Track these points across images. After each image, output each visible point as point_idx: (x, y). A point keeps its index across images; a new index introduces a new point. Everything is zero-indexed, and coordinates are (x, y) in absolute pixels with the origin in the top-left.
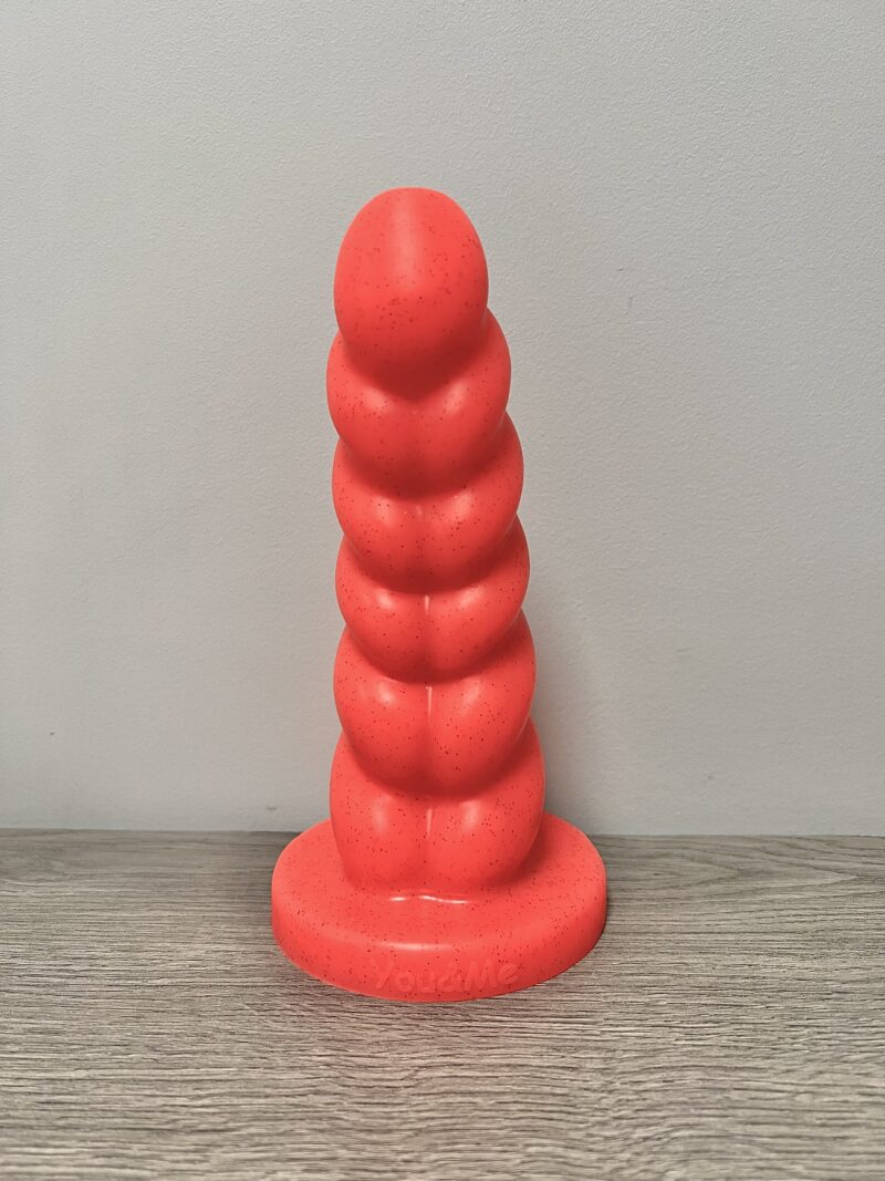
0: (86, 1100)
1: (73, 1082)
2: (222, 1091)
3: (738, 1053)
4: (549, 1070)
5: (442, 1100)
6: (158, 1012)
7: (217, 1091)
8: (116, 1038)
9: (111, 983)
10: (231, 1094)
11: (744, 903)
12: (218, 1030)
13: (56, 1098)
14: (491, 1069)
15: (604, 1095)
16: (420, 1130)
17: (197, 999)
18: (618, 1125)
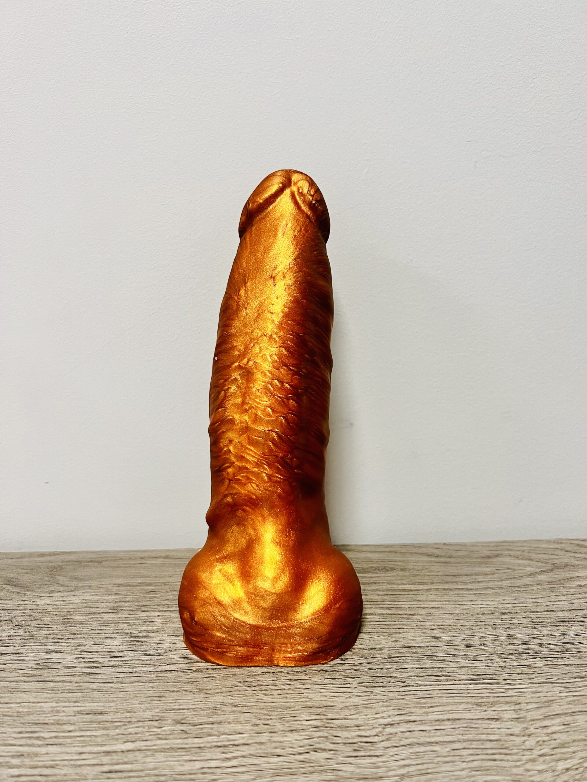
0: (140, 768)
1: (126, 754)
2: (244, 753)
4: (479, 721)
5: (411, 751)
6: (173, 691)
7: (239, 754)
8: (148, 715)
9: (131, 670)
10: (251, 756)
12: (224, 704)
14: (437, 723)
15: (525, 738)
16: (402, 775)
17: (200, 680)
18: (544, 761)
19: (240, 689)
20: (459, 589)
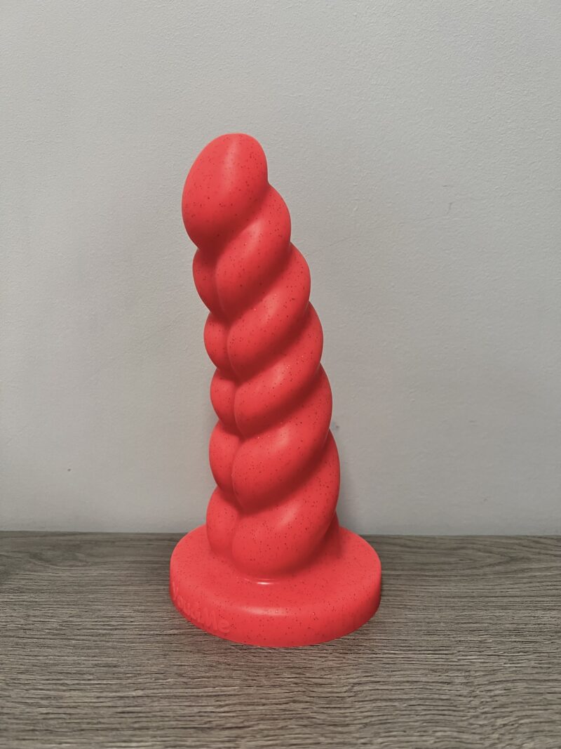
0: (148, 710)
1: (136, 699)
2: (235, 702)
3: (543, 671)
4: (434, 684)
5: (374, 705)
6: (176, 651)
7: (230, 702)
8: (154, 669)
9: (140, 633)
10: (240, 704)
11: (518, 578)
12: (219, 663)
13: (128, 709)
14: (399, 684)
15: (472, 699)
16: (366, 724)
17: (199, 643)
18: (486, 717)
19: (233, 651)
20: (426, 576)
